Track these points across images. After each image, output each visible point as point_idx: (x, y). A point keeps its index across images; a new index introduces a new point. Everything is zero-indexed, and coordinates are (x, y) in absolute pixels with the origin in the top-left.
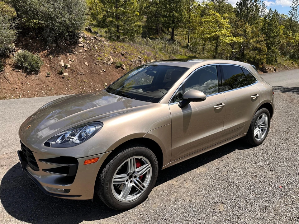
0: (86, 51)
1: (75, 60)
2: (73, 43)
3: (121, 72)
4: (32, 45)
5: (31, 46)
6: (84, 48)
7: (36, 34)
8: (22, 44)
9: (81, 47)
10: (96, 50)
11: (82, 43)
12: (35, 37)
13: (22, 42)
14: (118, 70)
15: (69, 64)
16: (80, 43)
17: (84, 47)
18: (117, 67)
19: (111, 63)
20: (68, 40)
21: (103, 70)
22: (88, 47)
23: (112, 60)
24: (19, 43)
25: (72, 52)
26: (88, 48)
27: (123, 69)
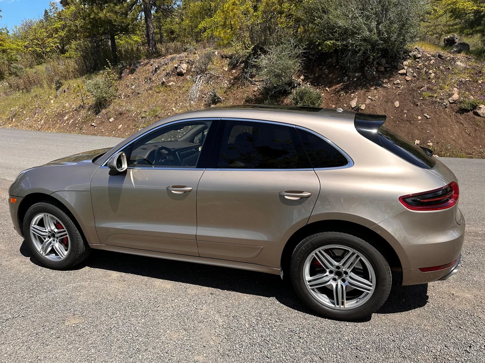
0: (407, 81)
1: (379, 98)
2: (390, 70)
3: (468, 121)
4: (327, 76)
5: (324, 79)
6: (407, 77)
7: (337, 60)
8: (314, 76)
9: (402, 74)
10: (429, 78)
11: (406, 67)
12: (334, 65)
13: (314, 74)
14: (461, 117)
15: (365, 104)
16: (403, 68)
17: (406, 75)
18: (462, 111)
19: (450, 103)
20: (382, 66)
21: (425, 115)
22: (415, 74)
23: (456, 96)
24: (311, 75)
25: (380, 85)
26: (415, 77)
27: (477, 114)
